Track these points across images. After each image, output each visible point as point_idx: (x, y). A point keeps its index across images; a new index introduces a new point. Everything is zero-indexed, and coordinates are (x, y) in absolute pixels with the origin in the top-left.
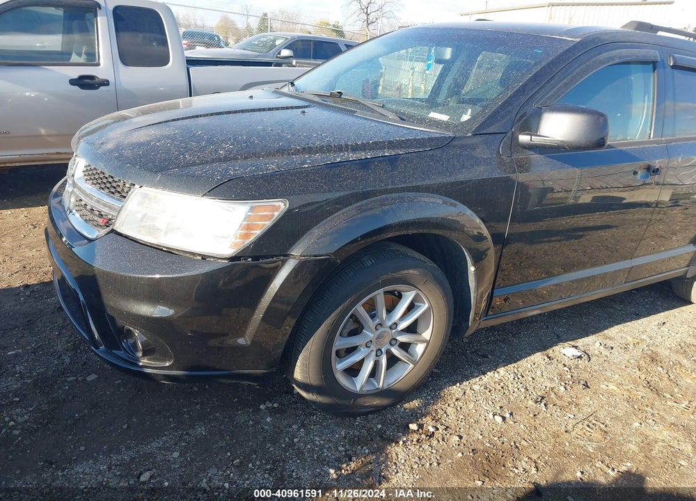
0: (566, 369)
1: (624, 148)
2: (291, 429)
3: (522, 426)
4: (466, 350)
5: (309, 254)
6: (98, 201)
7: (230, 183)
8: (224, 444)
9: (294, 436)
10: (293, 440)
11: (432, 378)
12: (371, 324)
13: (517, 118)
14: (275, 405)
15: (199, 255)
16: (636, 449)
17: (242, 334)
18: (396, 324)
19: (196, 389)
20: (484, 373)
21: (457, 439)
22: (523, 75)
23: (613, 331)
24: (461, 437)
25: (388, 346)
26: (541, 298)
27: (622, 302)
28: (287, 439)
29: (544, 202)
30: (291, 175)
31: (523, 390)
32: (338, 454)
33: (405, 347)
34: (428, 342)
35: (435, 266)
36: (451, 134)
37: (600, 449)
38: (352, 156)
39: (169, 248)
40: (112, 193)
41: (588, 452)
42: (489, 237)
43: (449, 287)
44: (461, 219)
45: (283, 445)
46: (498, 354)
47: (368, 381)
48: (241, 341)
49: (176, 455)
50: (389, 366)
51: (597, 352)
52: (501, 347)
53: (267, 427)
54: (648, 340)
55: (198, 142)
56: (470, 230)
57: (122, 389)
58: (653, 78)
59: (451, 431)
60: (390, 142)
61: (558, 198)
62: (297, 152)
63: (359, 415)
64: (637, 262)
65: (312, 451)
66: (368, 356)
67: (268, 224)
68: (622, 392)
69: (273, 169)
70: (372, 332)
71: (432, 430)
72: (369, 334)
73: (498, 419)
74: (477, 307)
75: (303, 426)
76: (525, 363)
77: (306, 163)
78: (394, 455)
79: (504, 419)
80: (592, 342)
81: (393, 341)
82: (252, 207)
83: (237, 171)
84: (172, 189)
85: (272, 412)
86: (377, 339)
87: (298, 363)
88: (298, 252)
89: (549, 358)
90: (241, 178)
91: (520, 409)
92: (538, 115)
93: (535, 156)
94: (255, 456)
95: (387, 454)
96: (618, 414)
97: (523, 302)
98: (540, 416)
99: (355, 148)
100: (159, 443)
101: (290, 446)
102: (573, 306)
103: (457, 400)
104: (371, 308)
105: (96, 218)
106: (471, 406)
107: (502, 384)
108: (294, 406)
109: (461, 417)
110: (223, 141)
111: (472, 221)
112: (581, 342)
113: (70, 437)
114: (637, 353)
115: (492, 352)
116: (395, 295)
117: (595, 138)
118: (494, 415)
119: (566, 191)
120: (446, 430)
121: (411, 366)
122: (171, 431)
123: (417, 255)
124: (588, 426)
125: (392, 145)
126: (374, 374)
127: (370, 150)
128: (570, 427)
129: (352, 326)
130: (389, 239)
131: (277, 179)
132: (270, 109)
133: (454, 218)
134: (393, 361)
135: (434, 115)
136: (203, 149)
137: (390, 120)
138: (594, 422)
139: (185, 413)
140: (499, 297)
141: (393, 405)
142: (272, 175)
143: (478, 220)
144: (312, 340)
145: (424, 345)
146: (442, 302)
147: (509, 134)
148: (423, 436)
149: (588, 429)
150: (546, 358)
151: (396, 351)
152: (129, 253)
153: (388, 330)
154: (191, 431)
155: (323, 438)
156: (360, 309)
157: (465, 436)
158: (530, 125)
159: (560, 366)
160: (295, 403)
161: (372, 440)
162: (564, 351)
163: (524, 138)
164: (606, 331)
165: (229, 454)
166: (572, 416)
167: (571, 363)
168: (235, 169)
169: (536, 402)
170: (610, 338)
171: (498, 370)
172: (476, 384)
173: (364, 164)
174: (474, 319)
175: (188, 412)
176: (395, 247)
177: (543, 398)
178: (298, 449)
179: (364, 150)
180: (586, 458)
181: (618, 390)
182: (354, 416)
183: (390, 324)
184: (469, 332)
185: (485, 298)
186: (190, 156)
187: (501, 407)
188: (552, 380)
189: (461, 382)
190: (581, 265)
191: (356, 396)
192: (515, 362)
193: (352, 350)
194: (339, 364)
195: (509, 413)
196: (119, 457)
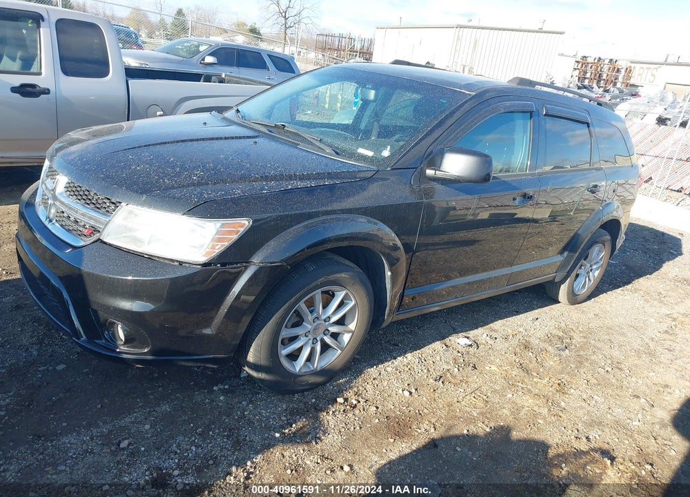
0: (459, 354)
1: (507, 179)
2: (241, 405)
3: (424, 398)
4: (381, 340)
5: (266, 261)
6: (83, 215)
7: (205, 205)
8: (187, 418)
9: (245, 410)
10: (244, 413)
11: (355, 362)
12: (310, 317)
13: (426, 155)
14: (227, 387)
15: (177, 261)
16: (508, 413)
17: (208, 325)
18: (329, 318)
19: (156, 375)
20: (395, 358)
21: (375, 409)
22: (432, 121)
23: (498, 325)
24: (377, 408)
25: (322, 335)
26: (440, 297)
27: (507, 301)
28: (239, 413)
29: (448, 218)
30: (254, 199)
31: (425, 371)
32: (281, 423)
33: (335, 336)
34: (353, 332)
35: (361, 271)
36: (375, 168)
37: (482, 414)
38: (300, 184)
39: (151, 255)
40: (98, 208)
41: (473, 416)
42: (401, 247)
43: (371, 288)
44: (379, 233)
45: (236, 417)
46: (407, 343)
47: (305, 364)
48: (208, 331)
49: (147, 427)
50: (322, 352)
51: (484, 342)
52: (409, 338)
53: (221, 404)
54: (524, 332)
55: (173, 168)
56: (386, 241)
57: (90, 376)
58: (530, 124)
59: (369, 403)
60: (329, 173)
61: (460, 215)
62: (256, 180)
63: (297, 392)
64: (516, 269)
65: (260, 421)
66: (306, 344)
67: (235, 237)
68: (501, 372)
69: (239, 194)
70: (311, 325)
71: (355, 402)
72: (308, 326)
73: (406, 393)
74: (392, 305)
75: (251, 402)
76: (427, 350)
77: (265, 190)
78: (326, 422)
79: (411, 393)
80: (480, 333)
81: (326, 332)
82: (223, 224)
83: (210, 194)
84: (156, 207)
85: (224, 392)
86: (314, 330)
87: (252, 350)
88: (257, 260)
89: (447, 346)
90: (214, 201)
91: (423, 386)
92: (441, 154)
93: (438, 187)
94: (213, 426)
95: (320, 422)
96: (497, 388)
97: (427, 300)
98: (439, 391)
99: (302, 178)
100: (131, 418)
101: (241, 418)
102: (467, 304)
103: (374, 379)
104: (311, 304)
105: (81, 229)
106: (385, 384)
107: (409, 367)
108: (242, 387)
109: (378, 392)
110: (194, 168)
111: (389, 235)
112: (472, 333)
113: (52, 416)
114: (515, 342)
115: (401, 342)
116: (329, 294)
117: (483, 174)
118: (403, 391)
119: (466, 209)
120: (366, 402)
121: (339, 351)
122: (140, 409)
123: (347, 262)
124: (474, 397)
125: (330, 176)
126: (309, 359)
127: (314, 179)
128: (460, 399)
129: (295, 320)
130: (328, 250)
131: (242, 202)
132: (226, 138)
133: (375, 233)
134: (325, 347)
135: (361, 151)
136: (178, 175)
137: (327, 153)
138: (479, 394)
139: (149, 394)
140: (408, 296)
141: (323, 384)
142: (238, 198)
143: (393, 235)
144: (264, 330)
145: (351, 334)
146: (365, 300)
147: (419, 169)
148: (348, 407)
149: (474, 400)
150: (444, 346)
151: (328, 340)
152: (116, 259)
153: (323, 322)
154: (157, 409)
155: (268, 411)
156: (302, 305)
157: (380, 407)
158: (435, 162)
159: (455, 352)
160: (243, 385)
161: (308, 411)
162: (458, 341)
163: (430, 172)
164: (491, 325)
165: (192, 425)
166: (462, 391)
167: (463, 350)
168: (209, 193)
169: (436, 380)
170: (495, 331)
171: (406, 355)
172: (389, 366)
173: (310, 191)
174: (389, 315)
175: (152, 394)
176: (330, 256)
177: (441, 377)
178: (249, 420)
179: (309, 179)
180: (471, 420)
181: (498, 371)
182: (293, 392)
183: (324, 317)
184: (385, 325)
185: (398, 297)
186: (168, 180)
187: (408, 385)
188: (448, 363)
189: (377, 365)
190: (475, 270)
191: (295, 376)
192: (420, 349)
193: (294, 339)
194: (284, 349)
195: (415, 388)
196: (99, 430)
